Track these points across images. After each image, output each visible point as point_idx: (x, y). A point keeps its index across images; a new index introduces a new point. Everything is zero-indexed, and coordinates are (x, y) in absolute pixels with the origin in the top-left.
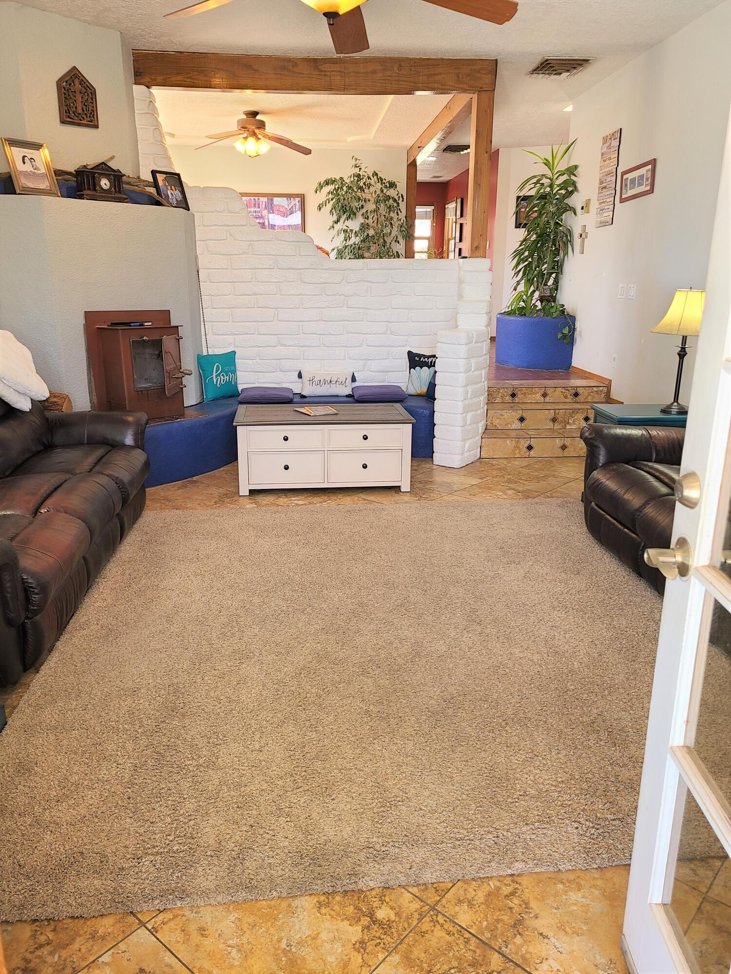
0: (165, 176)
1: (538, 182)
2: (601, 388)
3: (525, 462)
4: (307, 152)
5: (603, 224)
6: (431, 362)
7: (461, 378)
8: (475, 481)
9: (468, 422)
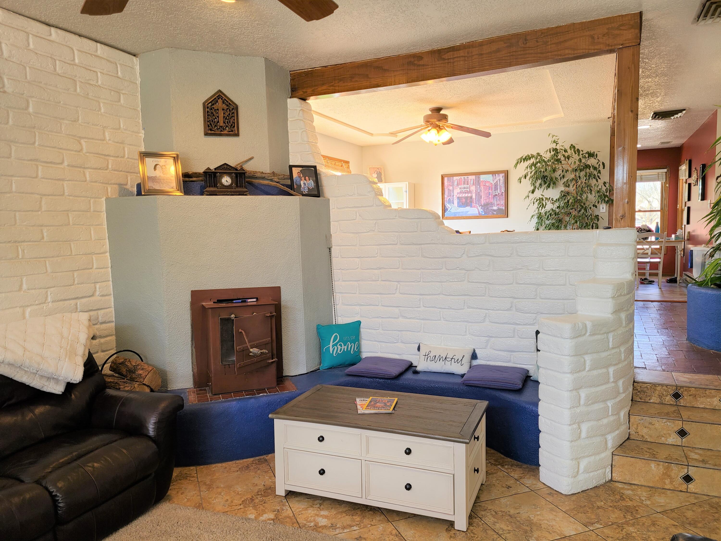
0: (301, 169)
3: (675, 502)
4: (487, 135)
7: (567, 380)
8: (573, 529)
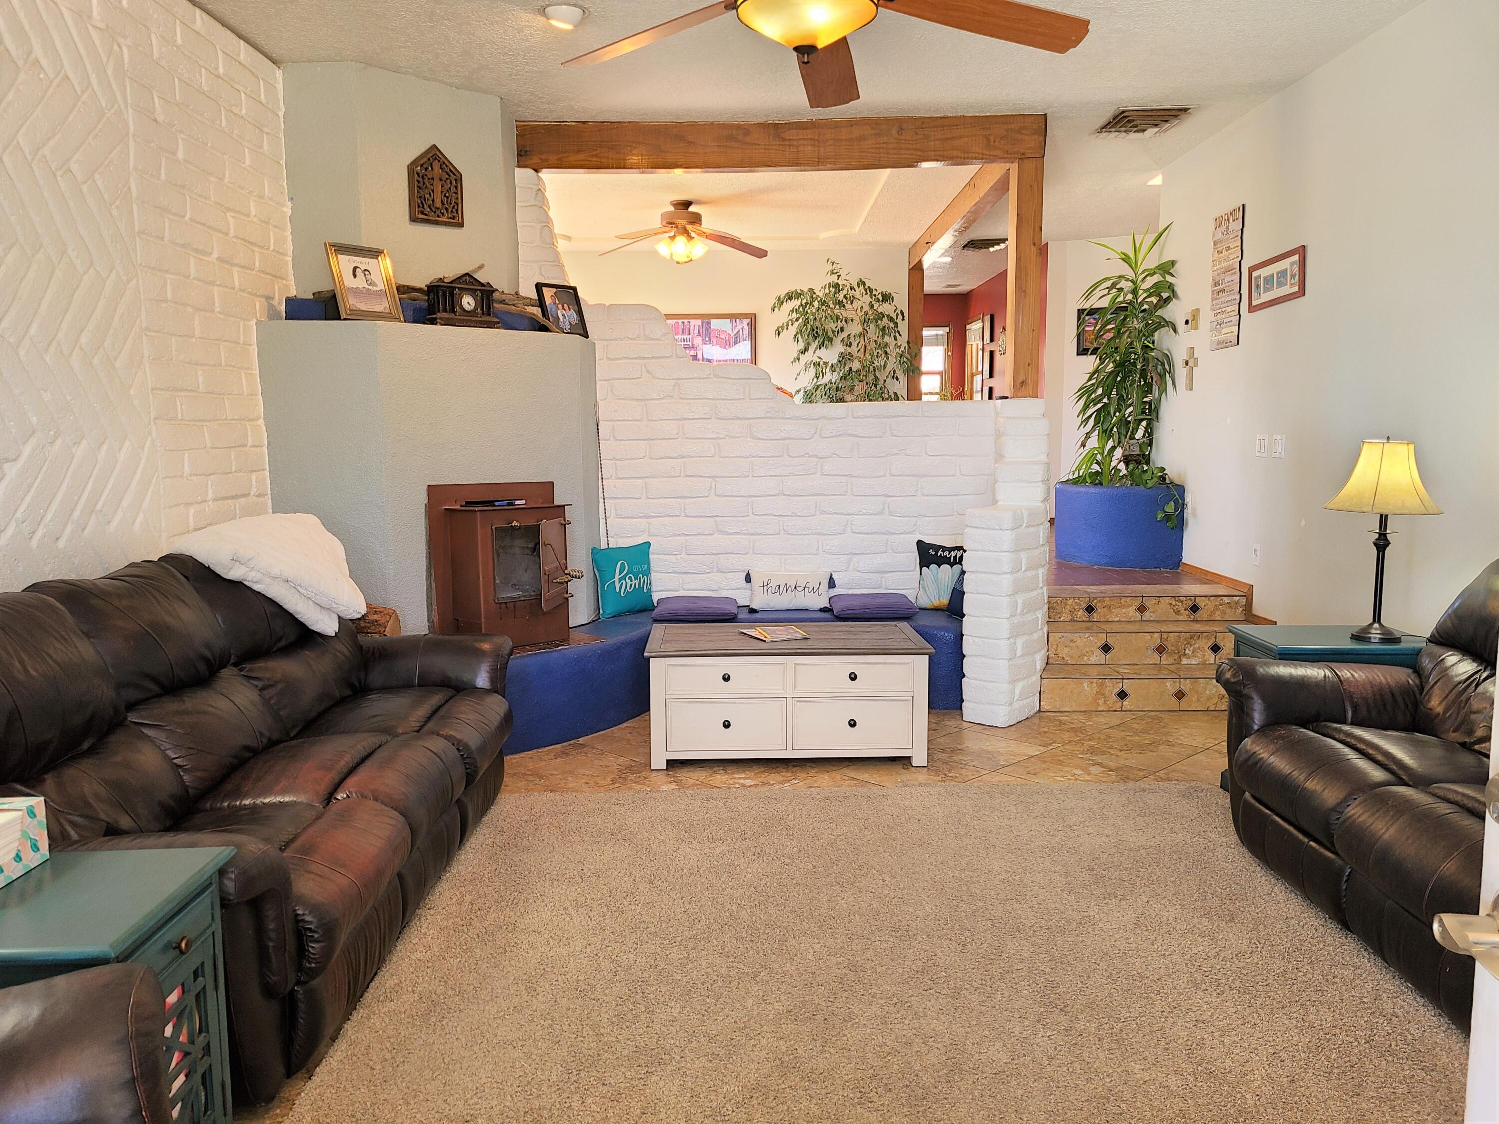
0: (554, 290)
1: (1113, 286)
2: (1236, 599)
3: (1115, 720)
4: (761, 254)
5: (1223, 345)
6: (955, 557)
7: (1006, 582)
8: (1035, 750)
9: (1019, 653)
